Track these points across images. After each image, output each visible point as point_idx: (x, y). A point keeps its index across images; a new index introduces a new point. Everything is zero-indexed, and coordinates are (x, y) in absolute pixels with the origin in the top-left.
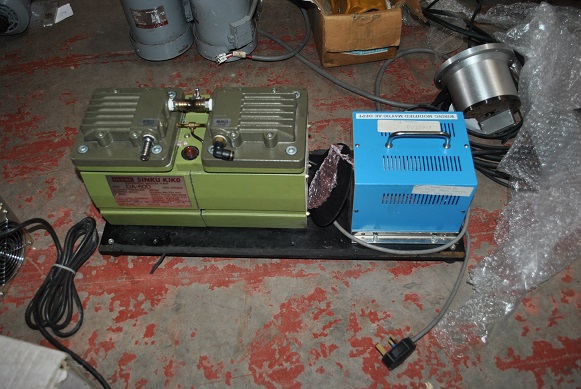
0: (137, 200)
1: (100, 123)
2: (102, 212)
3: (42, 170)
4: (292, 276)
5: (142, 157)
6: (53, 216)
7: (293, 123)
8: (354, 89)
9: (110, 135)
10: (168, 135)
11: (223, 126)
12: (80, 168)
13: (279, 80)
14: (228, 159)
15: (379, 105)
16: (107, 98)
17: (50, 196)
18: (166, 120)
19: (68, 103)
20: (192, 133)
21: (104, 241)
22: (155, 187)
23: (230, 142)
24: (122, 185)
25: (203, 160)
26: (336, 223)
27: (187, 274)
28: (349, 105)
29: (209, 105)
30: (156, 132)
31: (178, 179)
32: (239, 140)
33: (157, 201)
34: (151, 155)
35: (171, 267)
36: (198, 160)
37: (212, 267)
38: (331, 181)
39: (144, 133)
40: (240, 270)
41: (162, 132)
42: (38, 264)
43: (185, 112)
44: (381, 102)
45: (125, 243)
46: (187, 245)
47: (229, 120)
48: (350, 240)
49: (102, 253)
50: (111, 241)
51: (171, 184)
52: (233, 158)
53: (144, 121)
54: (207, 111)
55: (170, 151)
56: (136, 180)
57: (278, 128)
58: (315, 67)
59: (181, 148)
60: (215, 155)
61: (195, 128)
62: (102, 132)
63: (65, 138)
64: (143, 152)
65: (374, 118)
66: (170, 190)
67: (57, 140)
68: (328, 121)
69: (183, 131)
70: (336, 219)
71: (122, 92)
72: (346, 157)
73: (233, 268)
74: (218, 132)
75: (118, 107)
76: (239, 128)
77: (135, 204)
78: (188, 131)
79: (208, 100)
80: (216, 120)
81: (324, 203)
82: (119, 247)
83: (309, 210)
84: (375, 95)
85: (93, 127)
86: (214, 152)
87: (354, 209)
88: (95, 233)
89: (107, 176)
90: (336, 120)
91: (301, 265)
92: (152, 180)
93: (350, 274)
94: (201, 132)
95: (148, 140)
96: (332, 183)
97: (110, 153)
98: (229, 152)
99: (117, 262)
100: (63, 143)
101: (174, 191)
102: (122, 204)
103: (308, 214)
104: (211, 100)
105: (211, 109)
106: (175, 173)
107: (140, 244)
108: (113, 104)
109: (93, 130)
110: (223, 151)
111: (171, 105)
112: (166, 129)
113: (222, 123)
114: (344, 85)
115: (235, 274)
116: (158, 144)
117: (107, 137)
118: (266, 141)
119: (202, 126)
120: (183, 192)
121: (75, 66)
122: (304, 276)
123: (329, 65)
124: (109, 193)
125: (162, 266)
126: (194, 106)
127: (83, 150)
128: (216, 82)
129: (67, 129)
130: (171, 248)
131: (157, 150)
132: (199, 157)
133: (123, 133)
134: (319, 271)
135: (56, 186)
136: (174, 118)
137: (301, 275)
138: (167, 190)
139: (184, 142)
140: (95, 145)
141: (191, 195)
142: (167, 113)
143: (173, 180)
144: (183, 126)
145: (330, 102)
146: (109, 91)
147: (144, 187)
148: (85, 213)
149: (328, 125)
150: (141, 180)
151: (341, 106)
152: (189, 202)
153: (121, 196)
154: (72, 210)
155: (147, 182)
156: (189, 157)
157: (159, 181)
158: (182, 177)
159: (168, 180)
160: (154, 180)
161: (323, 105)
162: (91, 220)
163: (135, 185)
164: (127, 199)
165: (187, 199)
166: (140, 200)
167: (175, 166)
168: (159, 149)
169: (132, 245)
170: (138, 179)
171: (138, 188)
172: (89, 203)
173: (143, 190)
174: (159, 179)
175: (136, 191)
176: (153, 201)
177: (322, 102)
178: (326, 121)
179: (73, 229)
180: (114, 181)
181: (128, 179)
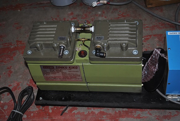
0: (55, 78)
1: (38, 39)
2: (37, 84)
3: (5, 62)
4: (134, 118)
5: (59, 56)
6: (11, 85)
7: (135, 38)
8: (164, 19)
9: (43, 45)
10: (72, 44)
11: (100, 40)
12: (27, 62)
13: (124, 15)
14: (103, 57)
15: (177, 27)
16: (41, 26)
17: (9, 75)
18: (71, 37)
19: (17, 28)
20: (84, 44)
21: (38, 98)
22: (64, 71)
23: (104, 48)
24: (48, 70)
25: (89, 58)
26: (157, 90)
27: (79, 116)
28: (161, 26)
29: (92, 29)
30: (66, 43)
31: (76, 67)
32: (108, 47)
33: (65, 78)
34: (64, 55)
35: (71, 112)
36: (87, 58)
37: (92, 112)
38: (155, 68)
39: (60, 44)
40: (106, 114)
41: (69, 43)
42: (4, 110)
43: (79, 33)
45: (48, 99)
46: (79, 101)
47: (103, 37)
48: (165, 99)
49: (36, 105)
50: (41, 98)
51: (73, 70)
52: (105, 56)
53: (60, 38)
54: (91, 32)
55: (73, 53)
56: (55, 68)
57: (128, 41)
58: (143, 8)
59: (78, 51)
60: (96, 55)
61: (85, 41)
62: (39, 44)
63: (17, 46)
64: (60, 54)
65: (178, 34)
66: (72, 73)
67: (12, 47)
68: (151, 36)
69: (79, 43)
70: (157, 88)
71: (48, 23)
72: (163, 55)
73: (102, 113)
74: (98, 43)
75: (47, 31)
76: (108, 41)
77: (54, 79)
78: (81, 42)
79: (91, 27)
80: (96, 37)
81: (151, 79)
82: (45, 102)
83: (143, 83)
84: (175, 21)
85: (34, 41)
86: (96, 53)
87: (168, 83)
88: (32, 94)
89: (40, 66)
90: (154, 35)
91: (138, 112)
92: (63, 67)
93: (165, 117)
94: (88, 43)
95: (62, 47)
96: (155, 69)
97: (42, 54)
98: (104, 53)
99: (43, 109)
100: (15, 49)
101: (74, 73)
102: (47, 80)
103: (142, 85)
104: (93, 27)
105: (93, 31)
106: (75, 64)
107: (56, 100)
108: (44, 29)
109: (34, 43)
110: (100, 53)
111: (73, 30)
112: (70, 42)
113: (99, 39)
114: (159, 17)
115: (104, 116)
116: (67, 49)
117: (41, 46)
118: (122, 47)
119: (89, 40)
120: (78, 73)
121: (21, 10)
122: (140, 118)
123: (150, 6)
124: (41, 74)
125: (66, 111)
126: (84, 30)
127: (29, 53)
128: (91, 16)
129: (17, 41)
130: (71, 103)
131: (66, 53)
132: (87, 56)
133: (49, 44)
134: (148, 115)
135: (12, 70)
136: (74, 36)
137: (139, 117)
138: (70, 73)
139: (79, 48)
140: (35, 50)
141: (83, 75)
142: (71, 34)
143: (74, 68)
144: (79, 40)
145: (151, 25)
146: (42, 23)
147: (59, 71)
148: (27, 84)
149: (150, 38)
150: (58, 67)
151: (157, 28)
152: (82, 78)
153: (47, 76)
154: (20, 82)
155: (61, 68)
156: (82, 56)
157: (67, 68)
158: (79, 66)
159: (71, 67)
160: (64, 67)
161: (147, 27)
162: (31, 88)
163: (55, 70)
164: (50, 77)
165: (80, 77)
166: (57, 78)
167: (75, 61)
168: (67, 52)
169: (52, 100)
170: (56, 67)
171: (56, 72)
172: (29, 79)
173: (59, 73)
174: (67, 67)
175: (55, 73)
176: (63, 78)
177: (147, 26)
178: (149, 36)
179: (22, 92)
180: (44, 68)
181: (51, 67)
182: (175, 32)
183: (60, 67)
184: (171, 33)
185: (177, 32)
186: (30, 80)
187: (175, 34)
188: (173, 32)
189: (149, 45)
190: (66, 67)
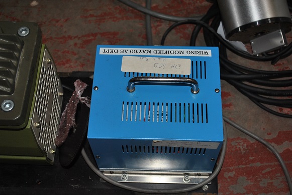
15: (148, 17)
28: (118, 16)
44: (151, 16)
65: (119, 53)
68: (95, 35)
72: (85, 100)
84: (146, 7)
90: (103, 34)
145: (99, 12)
149: (94, 39)
151: (110, 18)
161: (92, 16)
177: (91, 12)
178: (93, 35)
182: (114, 49)
184: (107, 49)
185: (119, 49)
187: (114, 54)
188: (110, 49)
189: (89, 54)
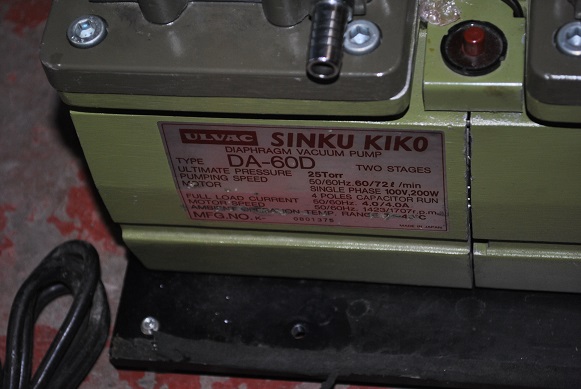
0: (256, 204)
2: (128, 235)
5: (317, 66)
12: (72, 98)
21: (128, 324)
22: (327, 164)
24: (213, 156)
31: (421, 141)
33: (327, 213)
34: (345, 58)
36: (508, 79)
45: (198, 332)
49: (119, 364)
50: (150, 324)
51: (391, 157)
56: (265, 140)
59: (437, 29)
64: (319, 50)
66: (383, 176)
77: (251, 214)
82: (177, 347)
89: (162, 125)
92: (324, 140)
97: (176, 45)
101: (398, 178)
102: (201, 215)
107: (249, 339)
120: (427, 182)
127: (87, 33)
130: (352, 358)
131: (360, 40)
138: (369, 176)
139: (443, 5)
140: (128, 15)
141: (456, 191)
143: (400, 143)
147: (292, 163)
148: (52, 219)
150: (285, 139)
152: (445, 214)
153: (205, 190)
154: (10, 208)
155: (305, 146)
156: (468, 63)
157: (350, 144)
158: (438, 133)
159: (381, 142)
160: (334, 141)
162: (81, 251)
163: (261, 157)
164: (222, 200)
165: (438, 207)
166: (269, 205)
167: (417, 97)
168: (368, 33)
169: (220, 339)
170: (275, 136)
171: (269, 167)
172: (62, 184)
173: (286, 173)
174: (351, 138)
175: (262, 176)
176: (312, 208)
179: (30, 287)
180: (185, 140)
181: (239, 134)
183: (301, 137)
186: (73, 193)
190: (345, 142)
